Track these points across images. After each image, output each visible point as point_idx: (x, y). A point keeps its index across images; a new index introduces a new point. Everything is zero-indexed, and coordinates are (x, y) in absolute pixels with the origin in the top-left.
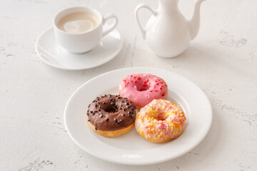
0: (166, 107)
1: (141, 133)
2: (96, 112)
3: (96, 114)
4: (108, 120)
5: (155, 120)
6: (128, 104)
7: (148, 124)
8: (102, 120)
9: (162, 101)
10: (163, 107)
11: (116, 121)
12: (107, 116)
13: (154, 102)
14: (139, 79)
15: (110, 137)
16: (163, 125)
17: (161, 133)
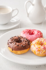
0: (44, 41)
1: (34, 52)
2: (12, 42)
3: (12, 43)
4: (18, 45)
5: (40, 46)
6: (26, 39)
7: (37, 47)
8: (15, 46)
9: (42, 38)
10: (43, 41)
11: (22, 46)
12: (18, 44)
13: (38, 39)
14: (30, 31)
15: (19, 54)
16: (44, 47)
17: (44, 51)
